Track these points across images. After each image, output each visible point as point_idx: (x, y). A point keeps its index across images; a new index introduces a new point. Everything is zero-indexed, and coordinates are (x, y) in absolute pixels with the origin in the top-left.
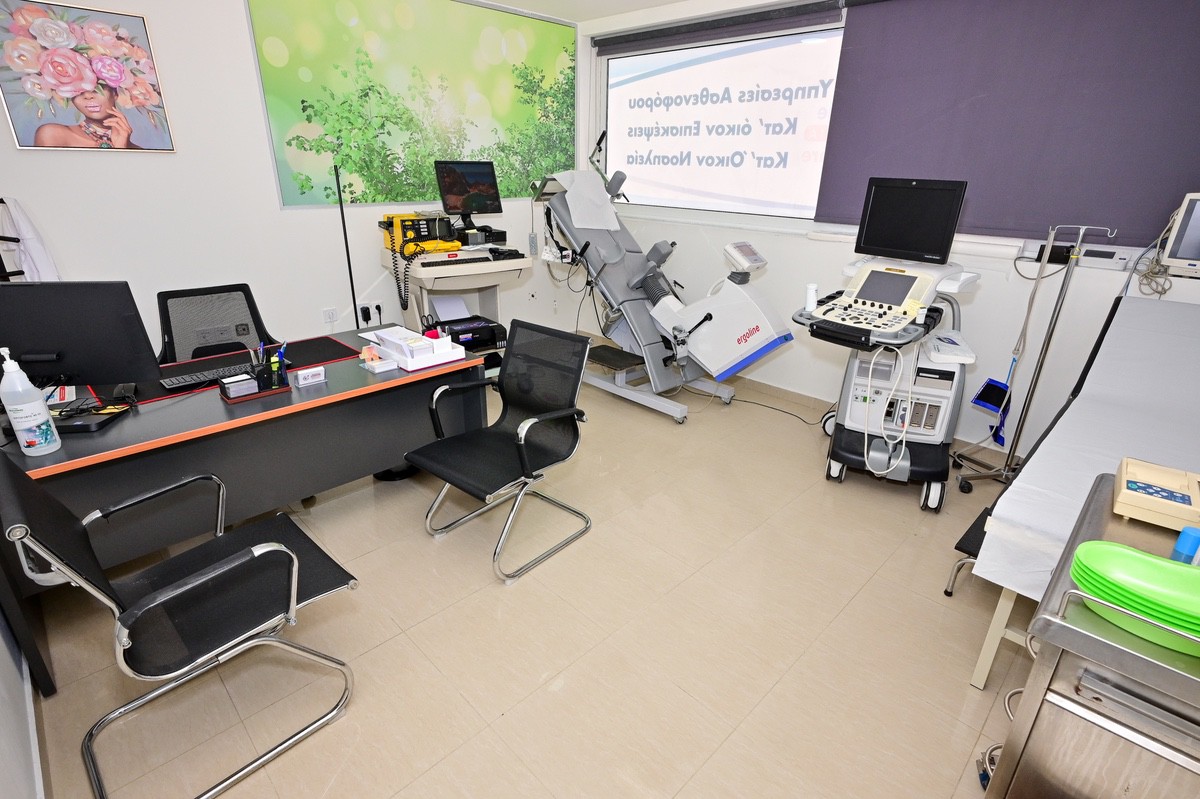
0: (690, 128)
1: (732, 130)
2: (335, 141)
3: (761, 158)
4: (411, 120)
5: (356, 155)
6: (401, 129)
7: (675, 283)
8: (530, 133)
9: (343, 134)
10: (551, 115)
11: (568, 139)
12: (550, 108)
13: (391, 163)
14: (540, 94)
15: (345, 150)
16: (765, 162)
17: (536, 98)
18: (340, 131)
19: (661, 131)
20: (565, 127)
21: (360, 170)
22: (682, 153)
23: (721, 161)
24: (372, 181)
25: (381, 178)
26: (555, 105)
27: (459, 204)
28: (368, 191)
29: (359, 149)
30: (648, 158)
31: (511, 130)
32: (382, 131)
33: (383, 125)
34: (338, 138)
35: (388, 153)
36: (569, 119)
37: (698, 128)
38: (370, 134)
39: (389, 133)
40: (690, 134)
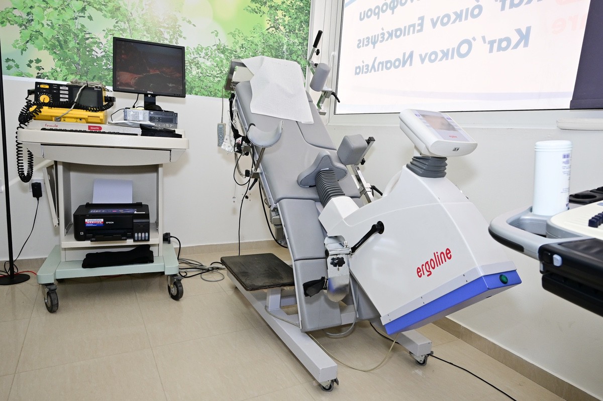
0: (414, 26)
1: (459, 16)
2: (25, 16)
3: (494, 41)
4: (118, 9)
5: (48, 33)
6: (105, 16)
7: (373, 188)
8: (256, 41)
9: (33, 11)
10: (282, 28)
11: (300, 53)
12: (280, 21)
13: (89, 46)
14: (271, 7)
15: (35, 26)
16: (501, 45)
17: (265, 9)
18: (31, 7)
19: (386, 36)
20: (296, 40)
21: (52, 48)
22: (404, 54)
23: (445, 55)
24: (64, 60)
25: (77, 59)
26: (287, 19)
27: (133, 82)
28: (59, 70)
29: (52, 27)
30: (373, 66)
31: (234, 35)
32: (82, 15)
33: (84, 9)
34: (28, 14)
35: (87, 36)
36: (302, 34)
37: (421, 25)
38: (68, 15)
39: (90, 18)
40: (414, 32)
